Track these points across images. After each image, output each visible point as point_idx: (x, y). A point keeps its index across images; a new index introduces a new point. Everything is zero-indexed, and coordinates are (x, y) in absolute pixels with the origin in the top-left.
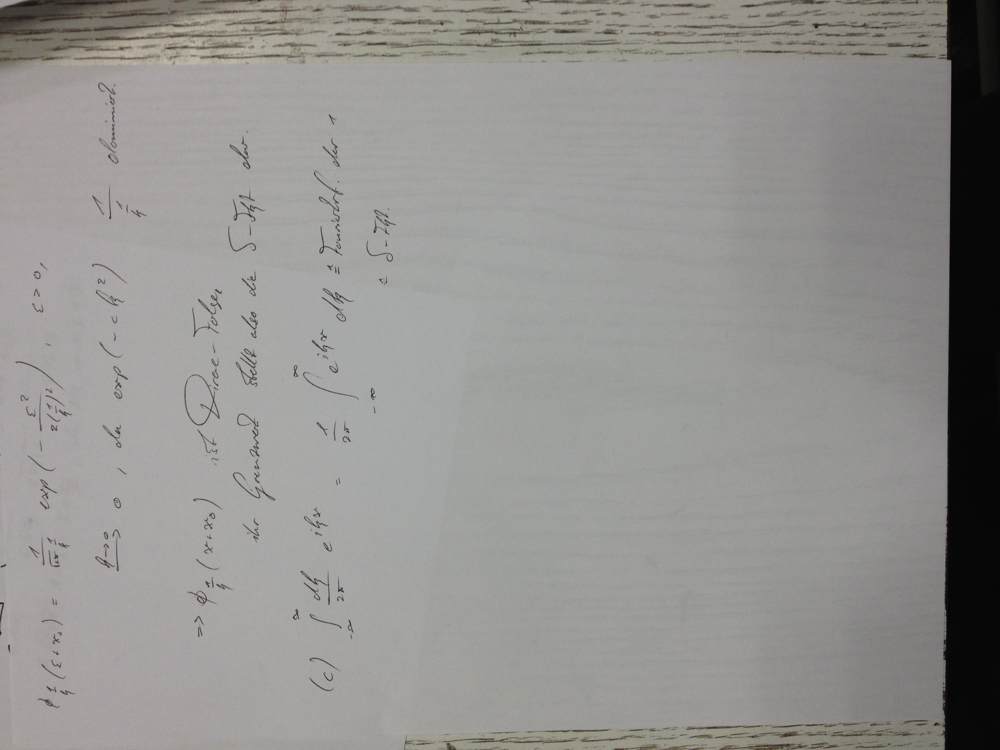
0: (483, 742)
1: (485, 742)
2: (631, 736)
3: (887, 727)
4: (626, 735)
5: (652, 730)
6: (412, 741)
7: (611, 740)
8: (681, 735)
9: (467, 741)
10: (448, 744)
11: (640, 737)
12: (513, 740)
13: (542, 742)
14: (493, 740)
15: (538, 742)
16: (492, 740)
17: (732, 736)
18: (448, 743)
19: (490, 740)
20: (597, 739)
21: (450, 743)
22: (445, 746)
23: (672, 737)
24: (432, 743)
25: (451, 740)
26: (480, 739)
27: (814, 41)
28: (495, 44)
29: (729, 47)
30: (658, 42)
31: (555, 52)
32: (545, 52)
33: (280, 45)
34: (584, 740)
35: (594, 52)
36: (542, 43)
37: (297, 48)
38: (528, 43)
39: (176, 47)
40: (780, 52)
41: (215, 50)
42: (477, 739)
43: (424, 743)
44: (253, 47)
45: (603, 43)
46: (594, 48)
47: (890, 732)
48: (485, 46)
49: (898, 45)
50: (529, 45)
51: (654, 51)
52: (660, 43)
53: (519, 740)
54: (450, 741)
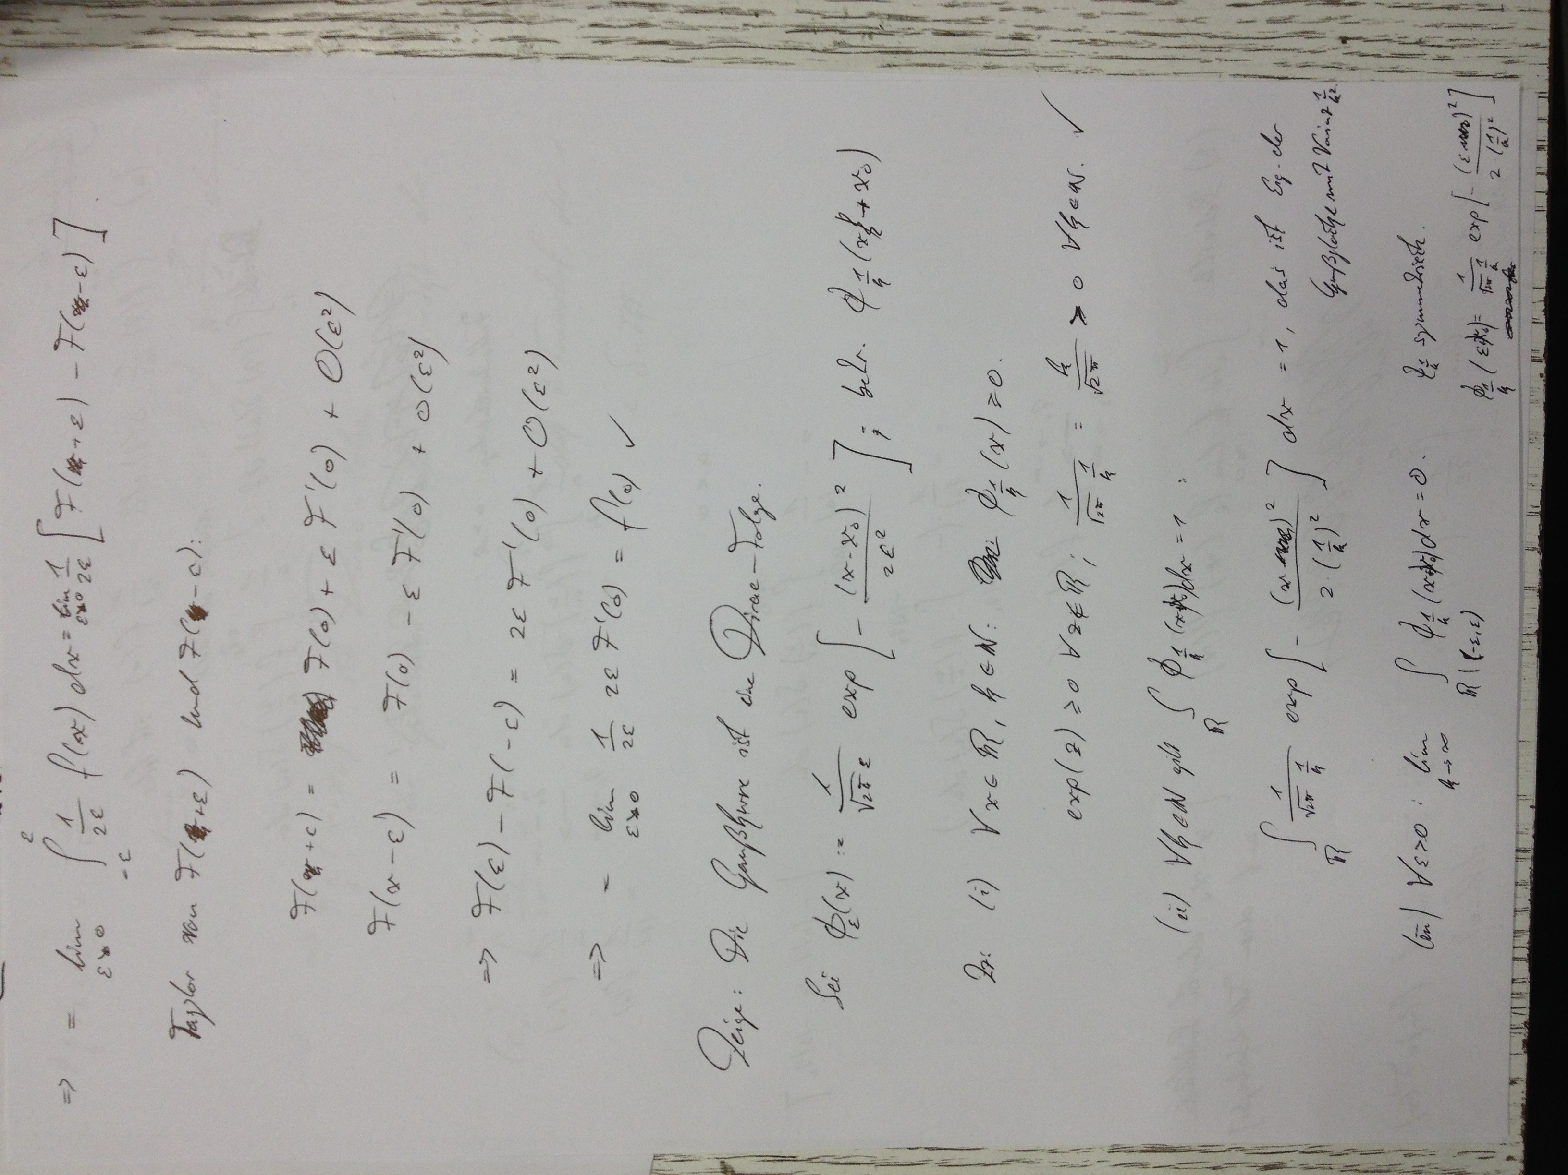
0: (779, 1160)
1: (782, 1160)
2: (1018, 1161)
3: (1432, 1160)
4: (1010, 1158)
5: (1053, 1151)
6: (664, 1155)
7: (985, 1165)
8: (1099, 1161)
9: (753, 1158)
10: (723, 1162)
11: (1032, 1162)
12: (827, 1159)
13: (873, 1165)
14: (796, 1159)
15: (868, 1164)
16: (792, 1159)
17: (1180, 1166)
18: (722, 1160)
19: (791, 1159)
20: (963, 1163)
21: (726, 1161)
22: (717, 1165)
23: (1084, 1164)
24: (696, 1160)
25: (727, 1157)
26: (773, 1156)
27: (1342, 64)
28: (840, 50)
29: (1207, 67)
30: (1095, 55)
31: (934, 65)
32: (918, 65)
33: (501, 39)
34: (941, 1165)
35: (994, 67)
36: (914, 50)
37: (528, 44)
38: (891, 50)
39: (338, 36)
40: (1286, 78)
41: (399, 42)
42: (770, 1156)
43: (685, 1159)
44: (458, 40)
45: (1010, 53)
46: (995, 61)
47: (1436, 1168)
48: (825, 51)
49: (1472, 75)
50: (892, 52)
51: (1089, 70)
52: (1098, 58)
53: (836, 1160)
54: (725, 1158)
